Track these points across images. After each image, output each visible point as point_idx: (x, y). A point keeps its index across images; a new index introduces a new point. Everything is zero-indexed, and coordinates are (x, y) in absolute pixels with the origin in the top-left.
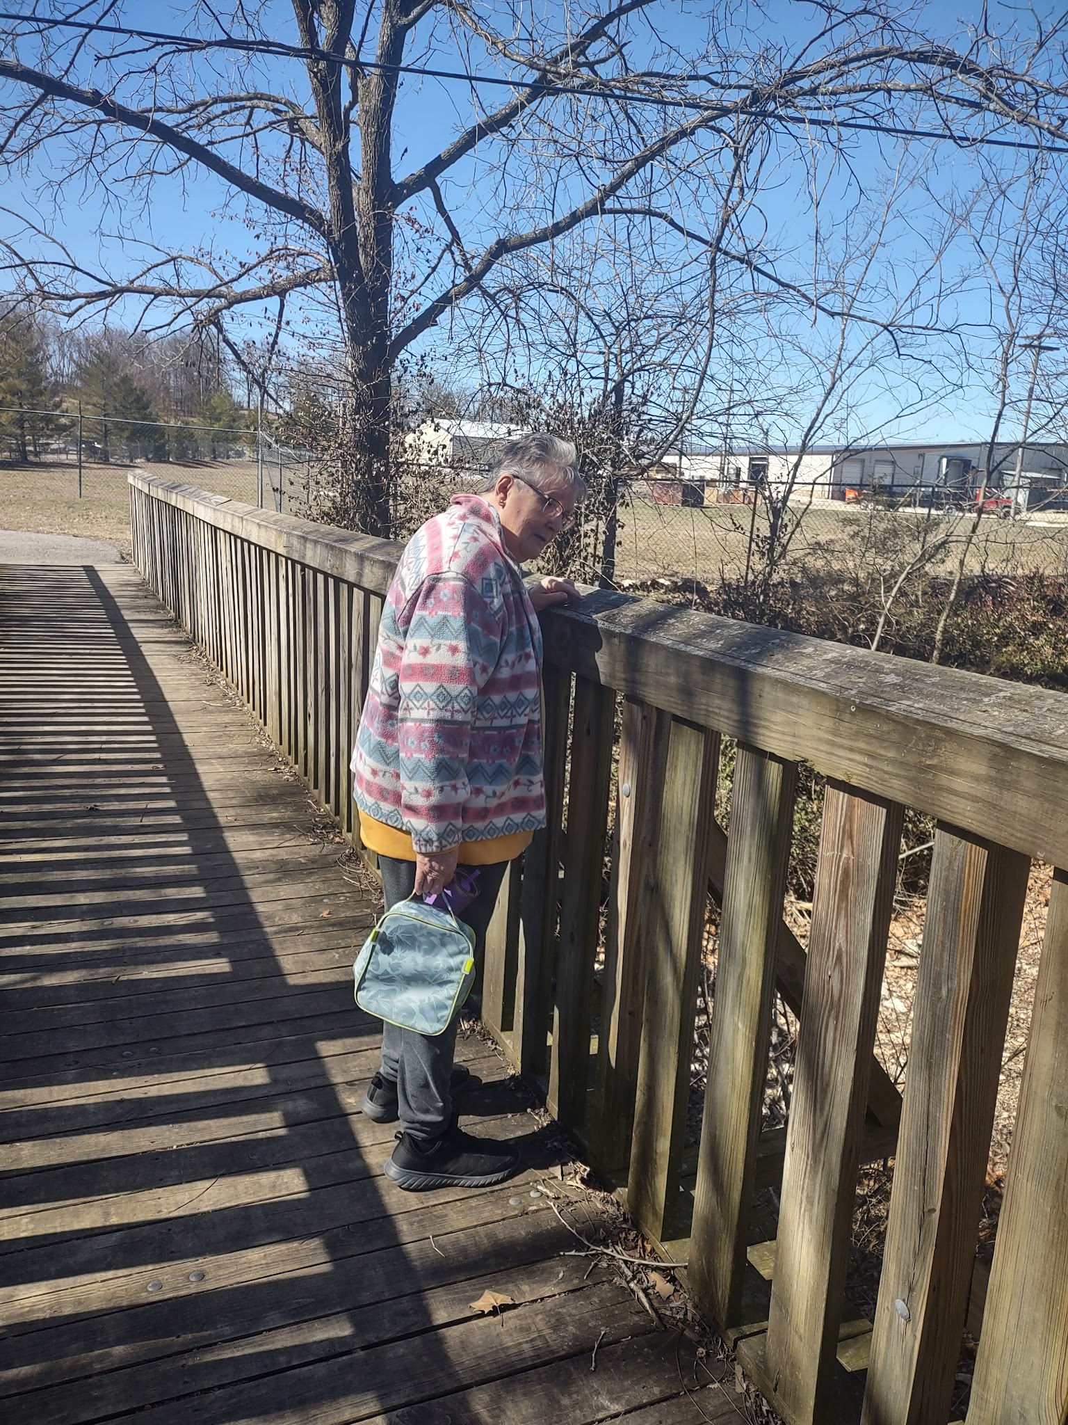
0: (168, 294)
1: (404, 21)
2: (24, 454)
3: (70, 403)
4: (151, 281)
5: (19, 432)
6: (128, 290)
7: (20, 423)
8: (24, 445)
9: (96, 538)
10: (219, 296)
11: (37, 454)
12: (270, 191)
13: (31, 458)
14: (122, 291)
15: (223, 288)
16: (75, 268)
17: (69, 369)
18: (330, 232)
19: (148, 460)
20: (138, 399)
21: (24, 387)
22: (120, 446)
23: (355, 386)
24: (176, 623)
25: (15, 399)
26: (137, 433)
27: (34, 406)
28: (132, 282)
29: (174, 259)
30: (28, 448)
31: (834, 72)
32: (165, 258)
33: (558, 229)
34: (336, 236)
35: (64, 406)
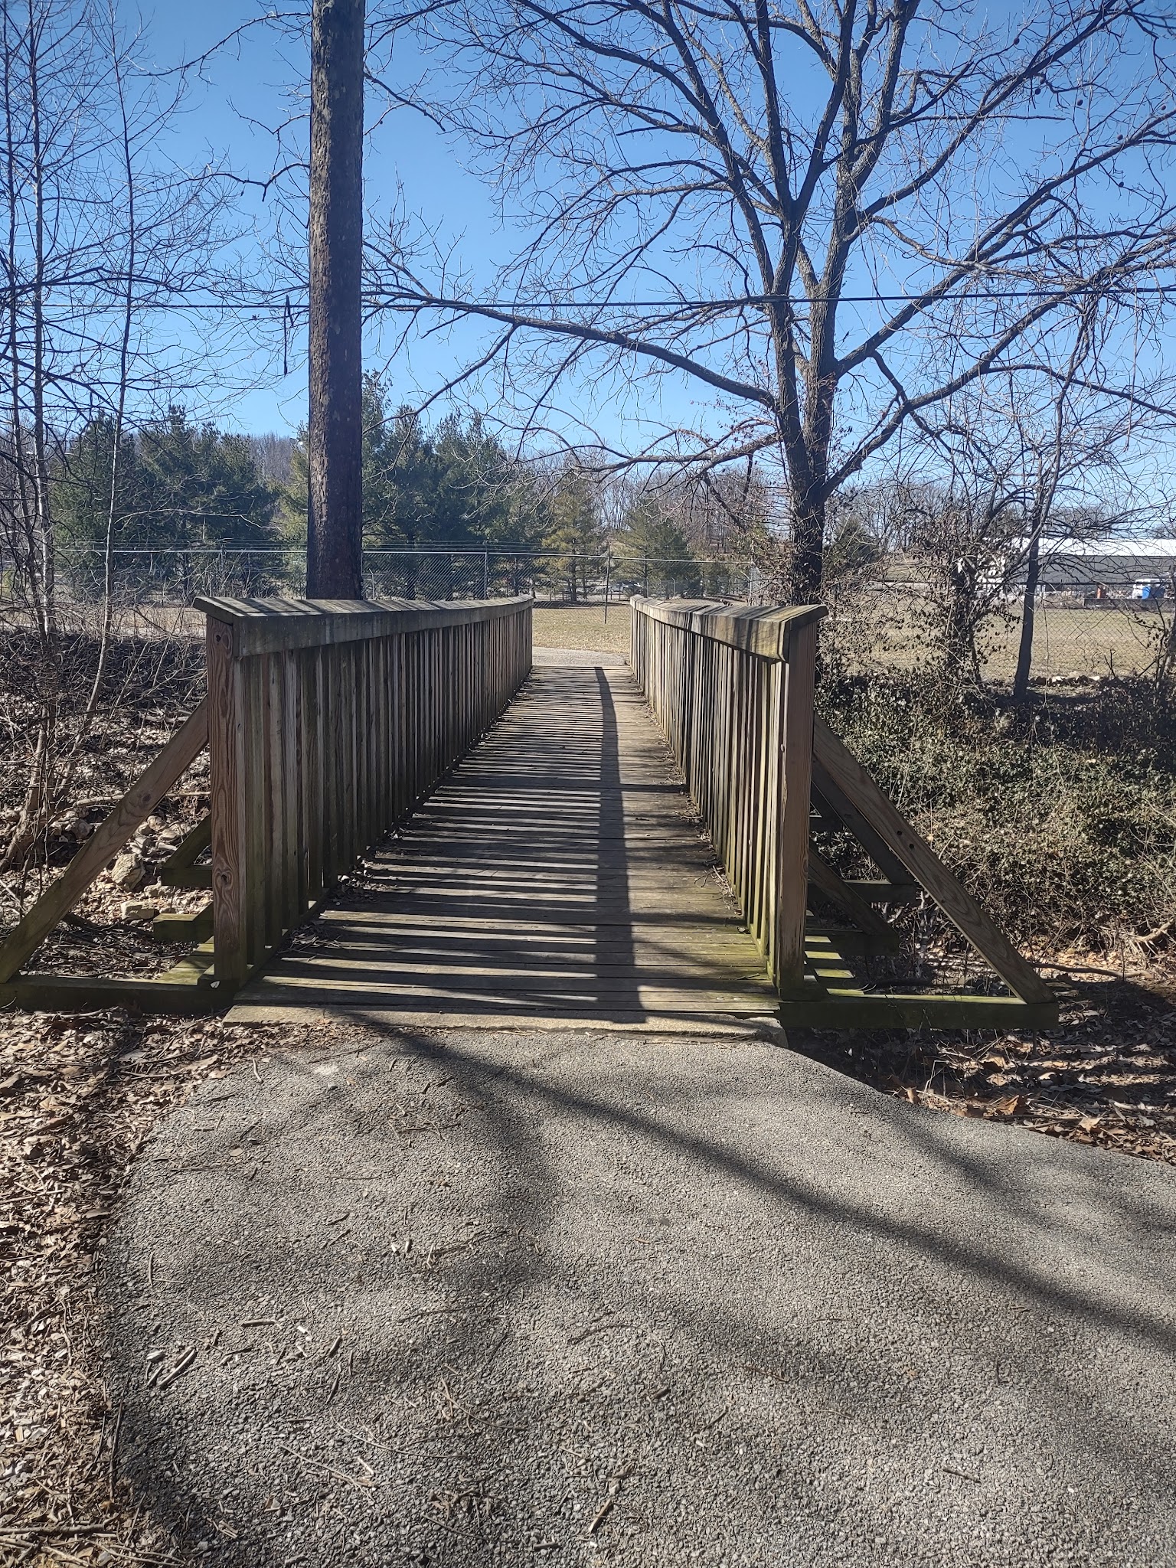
0: (668, 460)
1: (848, 238)
2: (574, 595)
3: (616, 546)
4: (657, 452)
5: (571, 575)
6: (640, 460)
7: (571, 568)
8: (575, 587)
9: (612, 652)
10: (705, 459)
11: (585, 595)
12: (734, 384)
13: (580, 599)
14: (636, 461)
15: (709, 452)
16: (603, 448)
17: (620, 515)
18: (779, 408)
19: (683, 597)
20: (678, 539)
21: (577, 535)
22: (657, 581)
23: (795, 521)
24: (643, 694)
25: (570, 546)
26: (673, 572)
27: (584, 552)
28: (644, 453)
29: (675, 432)
30: (578, 590)
31: (1162, 249)
32: (668, 432)
33: (952, 388)
34: (782, 410)
35: (612, 549)
